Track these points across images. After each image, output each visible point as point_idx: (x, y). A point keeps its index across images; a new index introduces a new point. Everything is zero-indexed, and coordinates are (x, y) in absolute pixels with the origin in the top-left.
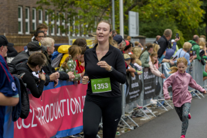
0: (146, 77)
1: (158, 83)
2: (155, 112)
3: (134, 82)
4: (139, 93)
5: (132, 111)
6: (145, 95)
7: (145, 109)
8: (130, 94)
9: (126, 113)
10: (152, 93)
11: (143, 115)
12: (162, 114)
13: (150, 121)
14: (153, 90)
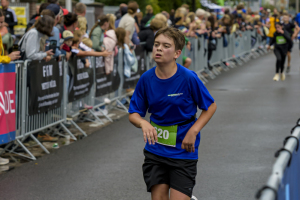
0: (99, 64)
1: (117, 74)
2: (111, 115)
3: (82, 71)
4: (89, 87)
5: (78, 113)
6: (97, 90)
7: (97, 110)
8: (75, 88)
9: (68, 117)
10: (108, 87)
11: (94, 119)
12: (122, 118)
13: (103, 128)
14: (109, 84)
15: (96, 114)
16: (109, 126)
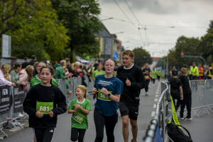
15: (14, 124)
16: (21, 131)
